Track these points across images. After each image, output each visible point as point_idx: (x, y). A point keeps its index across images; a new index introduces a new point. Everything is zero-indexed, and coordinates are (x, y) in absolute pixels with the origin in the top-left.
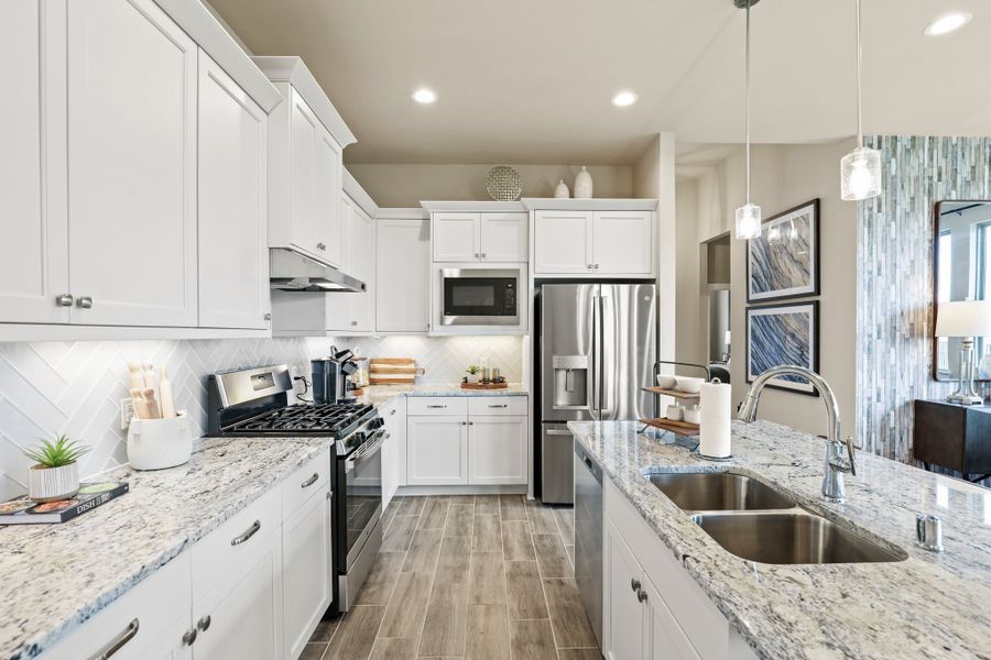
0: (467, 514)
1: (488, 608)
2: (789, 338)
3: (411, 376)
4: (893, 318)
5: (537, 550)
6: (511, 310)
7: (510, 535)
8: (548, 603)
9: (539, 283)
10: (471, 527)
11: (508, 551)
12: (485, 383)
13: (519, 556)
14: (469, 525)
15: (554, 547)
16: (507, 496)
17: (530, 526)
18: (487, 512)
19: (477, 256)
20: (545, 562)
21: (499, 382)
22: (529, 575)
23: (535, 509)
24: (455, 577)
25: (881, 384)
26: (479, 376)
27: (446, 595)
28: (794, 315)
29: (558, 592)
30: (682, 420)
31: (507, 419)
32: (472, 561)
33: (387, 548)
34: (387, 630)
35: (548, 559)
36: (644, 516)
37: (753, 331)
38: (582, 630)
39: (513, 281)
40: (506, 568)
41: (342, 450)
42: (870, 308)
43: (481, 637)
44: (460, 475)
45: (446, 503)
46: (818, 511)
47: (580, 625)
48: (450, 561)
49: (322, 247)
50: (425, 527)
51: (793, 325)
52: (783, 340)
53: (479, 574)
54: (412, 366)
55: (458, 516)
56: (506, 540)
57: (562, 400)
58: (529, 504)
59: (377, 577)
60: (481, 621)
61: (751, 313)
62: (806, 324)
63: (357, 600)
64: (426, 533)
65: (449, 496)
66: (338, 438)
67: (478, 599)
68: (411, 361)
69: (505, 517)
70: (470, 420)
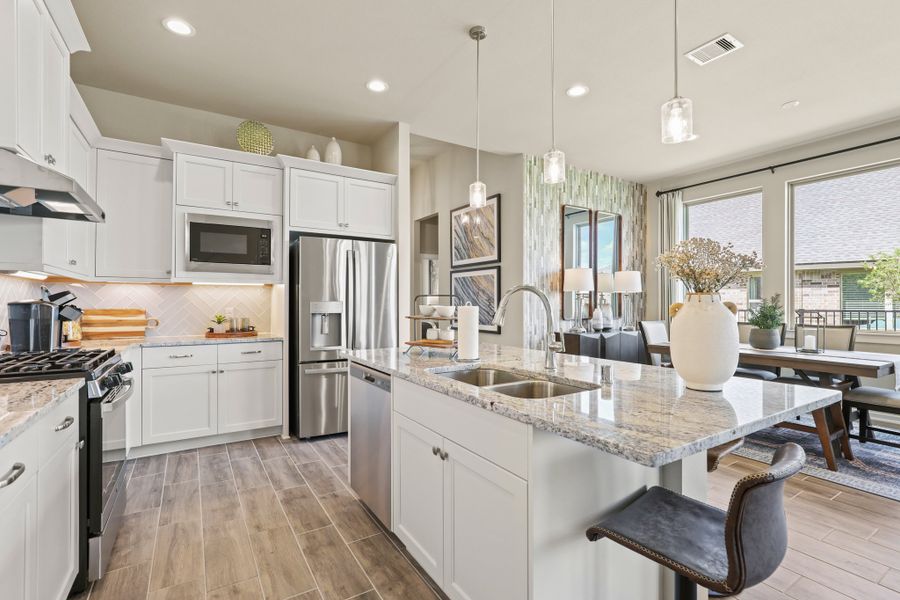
0: (222, 461)
1: (272, 532)
2: (481, 293)
3: (141, 328)
4: (543, 277)
5: (306, 477)
6: (266, 260)
7: (275, 471)
8: (327, 513)
9: (294, 236)
10: (231, 471)
11: (277, 483)
12: (231, 332)
13: (289, 484)
14: (227, 470)
15: (321, 471)
16: (262, 440)
17: (292, 460)
18: (243, 456)
19: (228, 203)
20: (315, 484)
21: (247, 332)
22: (304, 497)
23: (293, 445)
24: (227, 516)
25: (537, 322)
26: (226, 327)
27: (222, 533)
28: (485, 276)
29: (334, 503)
30: (438, 339)
31: (261, 365)
32: (240, 499)
33: (131, 508)
34: (159, 582)
35: (318, 481)
36: (447, 393)
37: (455, 289)
38: (363, 524)
39: (268, 232)
40: (279, 497)
41: (95, 391)
42: (530, 271)
43: (272, 555)
44: (209, 426)
45: (194, 457)
46: (544, 378)
47: (361, 522)
48: (216, 504)
49: (50, 159)
50: (174, 481)
51: (484, 284)
52: (477, 295)
53: (253, 508)
54: (142, 317)
55: (211, 464)
56: (271, 475)
57: (319, 342)
58: (285, 442)
59: (127, 539)
60: (268, 544)
61: (454, 275)
62: (492, 283)
63: (107, 568)
64: (177, 487)
65: (195, 450)
66: (89, 378)
67: (258, 528)
68: (140, 312)
69: (264, 456)
70: (220, 369)
